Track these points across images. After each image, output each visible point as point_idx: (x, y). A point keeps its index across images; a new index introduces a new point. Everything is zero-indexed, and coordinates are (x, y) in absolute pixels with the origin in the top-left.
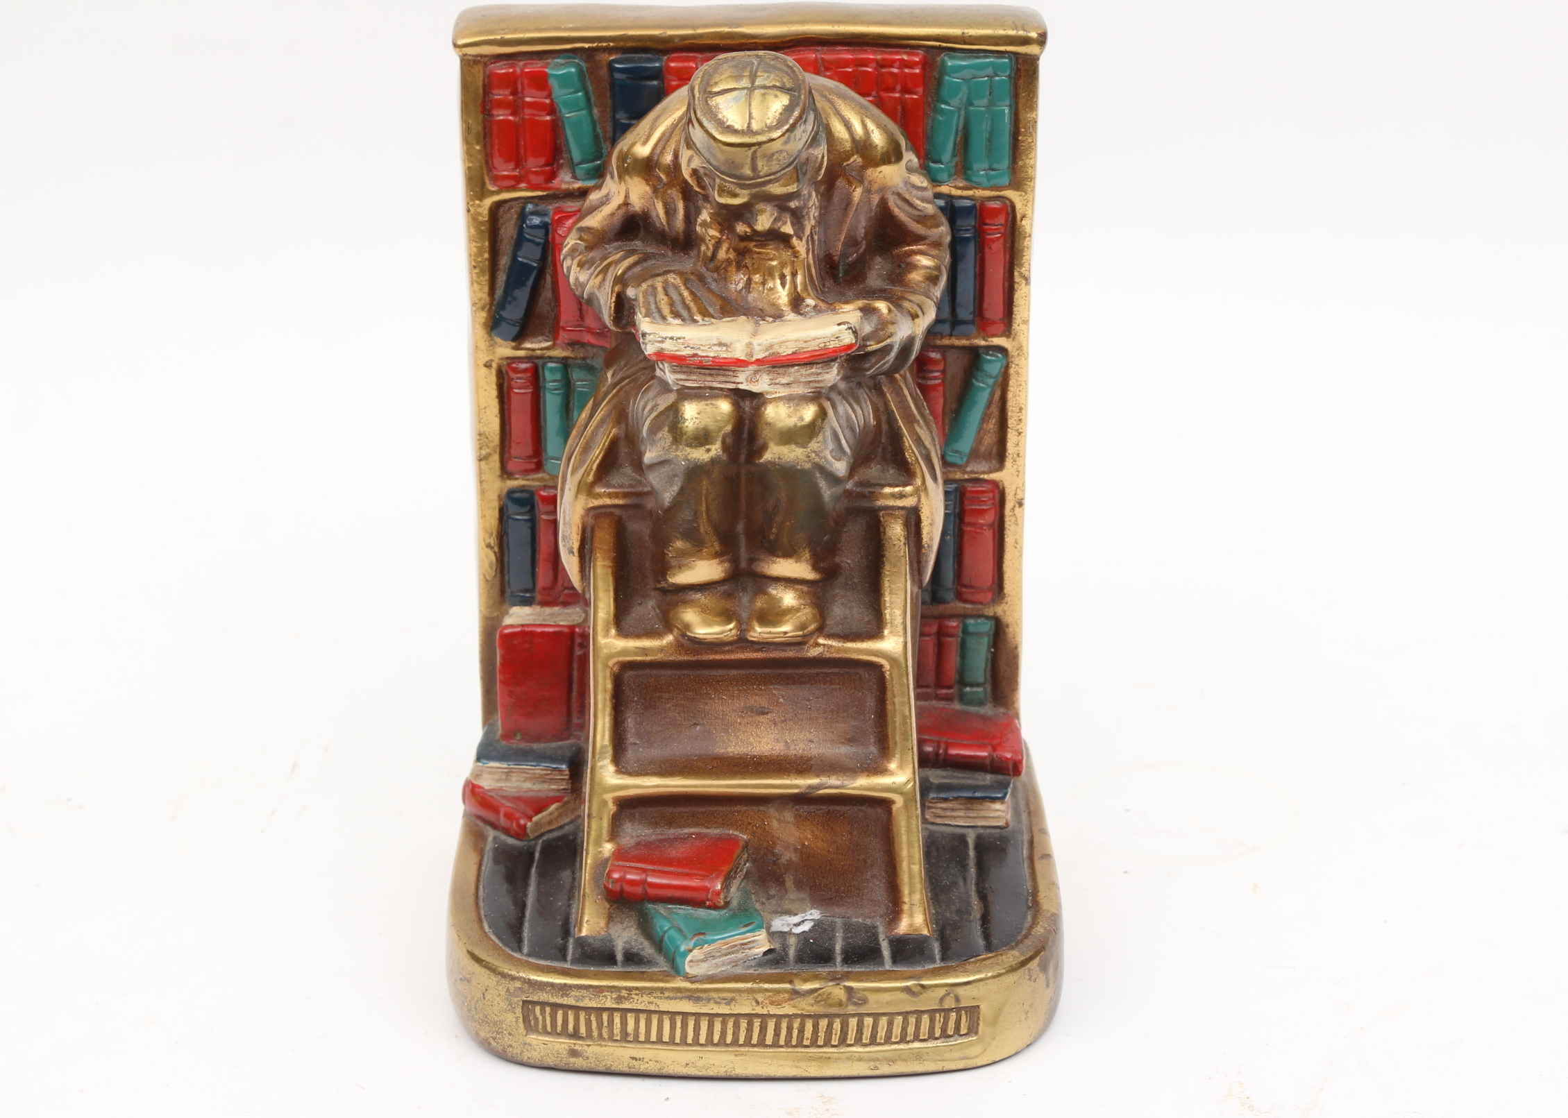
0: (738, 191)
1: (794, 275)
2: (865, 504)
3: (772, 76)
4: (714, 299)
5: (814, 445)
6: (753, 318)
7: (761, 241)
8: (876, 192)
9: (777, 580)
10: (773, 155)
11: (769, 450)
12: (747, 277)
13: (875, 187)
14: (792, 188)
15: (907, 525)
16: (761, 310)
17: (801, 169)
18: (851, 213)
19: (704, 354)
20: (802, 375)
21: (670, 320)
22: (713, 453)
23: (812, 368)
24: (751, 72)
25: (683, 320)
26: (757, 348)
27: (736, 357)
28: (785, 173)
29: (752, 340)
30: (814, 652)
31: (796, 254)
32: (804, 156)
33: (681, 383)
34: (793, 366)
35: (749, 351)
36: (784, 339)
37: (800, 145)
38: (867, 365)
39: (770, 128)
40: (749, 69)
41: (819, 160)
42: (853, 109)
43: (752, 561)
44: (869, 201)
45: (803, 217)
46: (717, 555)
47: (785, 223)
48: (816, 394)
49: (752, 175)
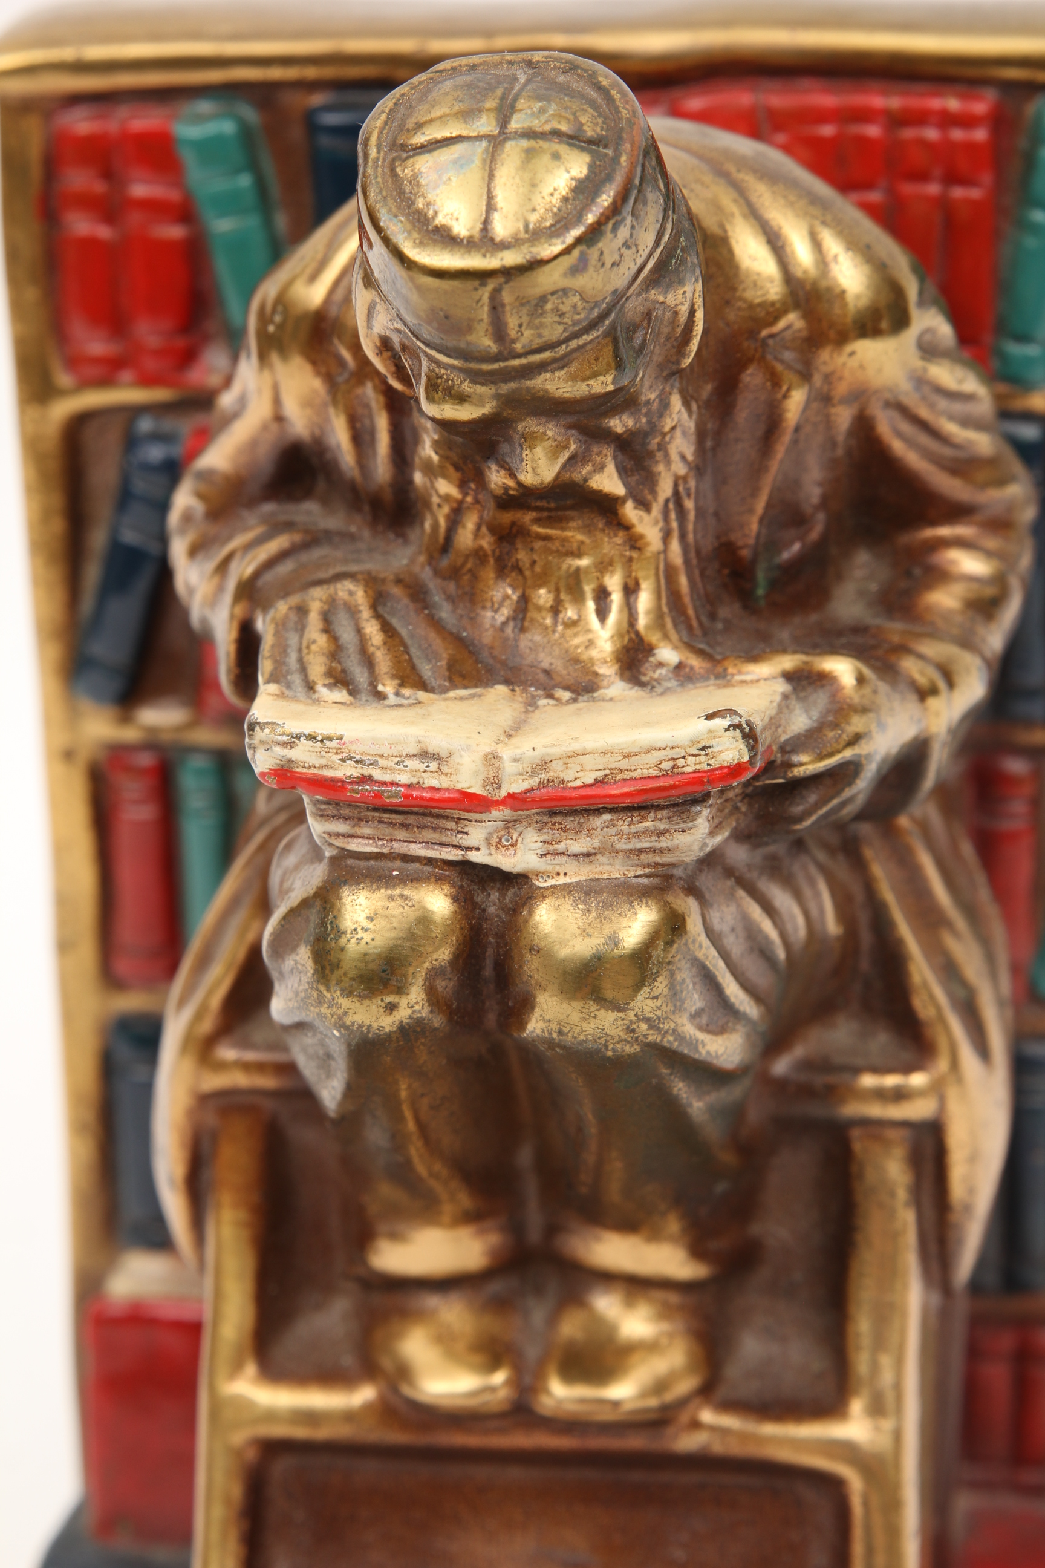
0: (467, 387)
1: (630, 590)
2: (816, 1110)
3: (553, 108)
4: (437, 642)
5: (644, 1003)
6: (525, 690)
7: (549, 510)
8: (846, 400)
9: (608, 1278)
10: (543, 299)
11: (537, 1012)
12: (518, 593)
13: (841, 389)
14: (604, 384)
15: (915, 1160)
16: (547, 672)
17: (630, 339)
18: (781, 450)
19: (387, 778)
20: (620, 834)
21: (323, 692)
22: (403, 1014)
23: (644, 819)
24: (503, 98)
25: (352, 693)
26: (509, 768)
27: (459, 787)
28: (580, 348)
29: (499, 747)
30: (688, 1442)
31: (635, 542)
32: (634, 307)
33: (339, 843)
34: (598, 812)
35: (491, 774)
36: (576, 746)
37: (619, 279)
38: (797, 809)
39: (536, 235)
40: (499, 92)
41: (683, 318)
42: (791, 205)
43: (553, 1230)
44: (828, 423)
45: (651, 455)
46: (471, 1218)
47: (601, 468)
48: (655, 881)
49: (494, 348)
